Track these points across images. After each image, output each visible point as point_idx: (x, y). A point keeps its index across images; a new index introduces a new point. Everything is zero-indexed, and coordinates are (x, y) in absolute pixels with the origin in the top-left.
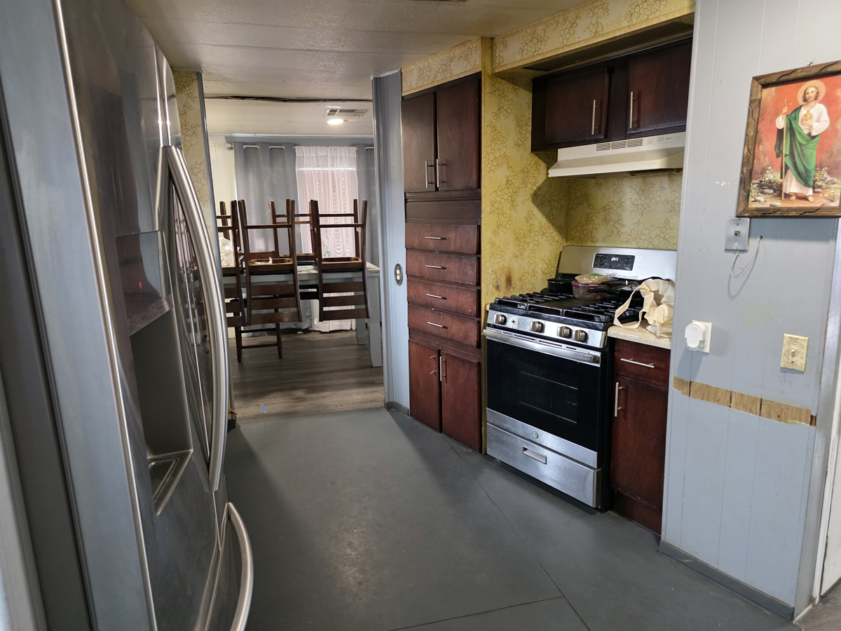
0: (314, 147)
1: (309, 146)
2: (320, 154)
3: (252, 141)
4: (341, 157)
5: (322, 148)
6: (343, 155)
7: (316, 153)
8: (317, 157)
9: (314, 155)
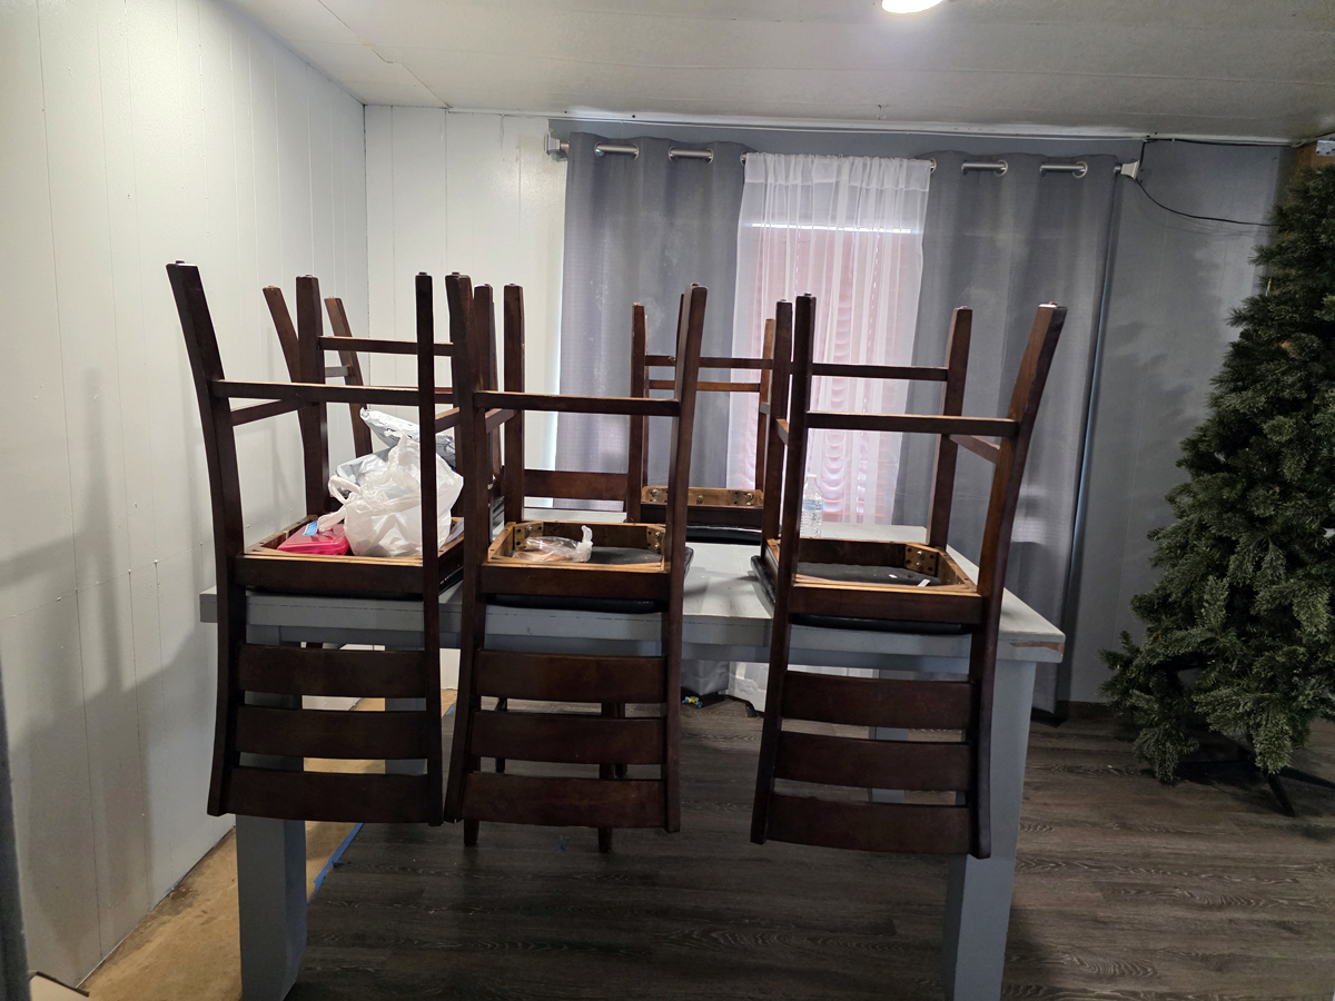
0: (801, 158)
1: (787, 153)
2: (817, 178)
3: (624, 135)
4: (880, 193)
5: (826, 161)
6: (888, 185)
7: (806, 175)
8: (807, 189)
9: (799, 181)
